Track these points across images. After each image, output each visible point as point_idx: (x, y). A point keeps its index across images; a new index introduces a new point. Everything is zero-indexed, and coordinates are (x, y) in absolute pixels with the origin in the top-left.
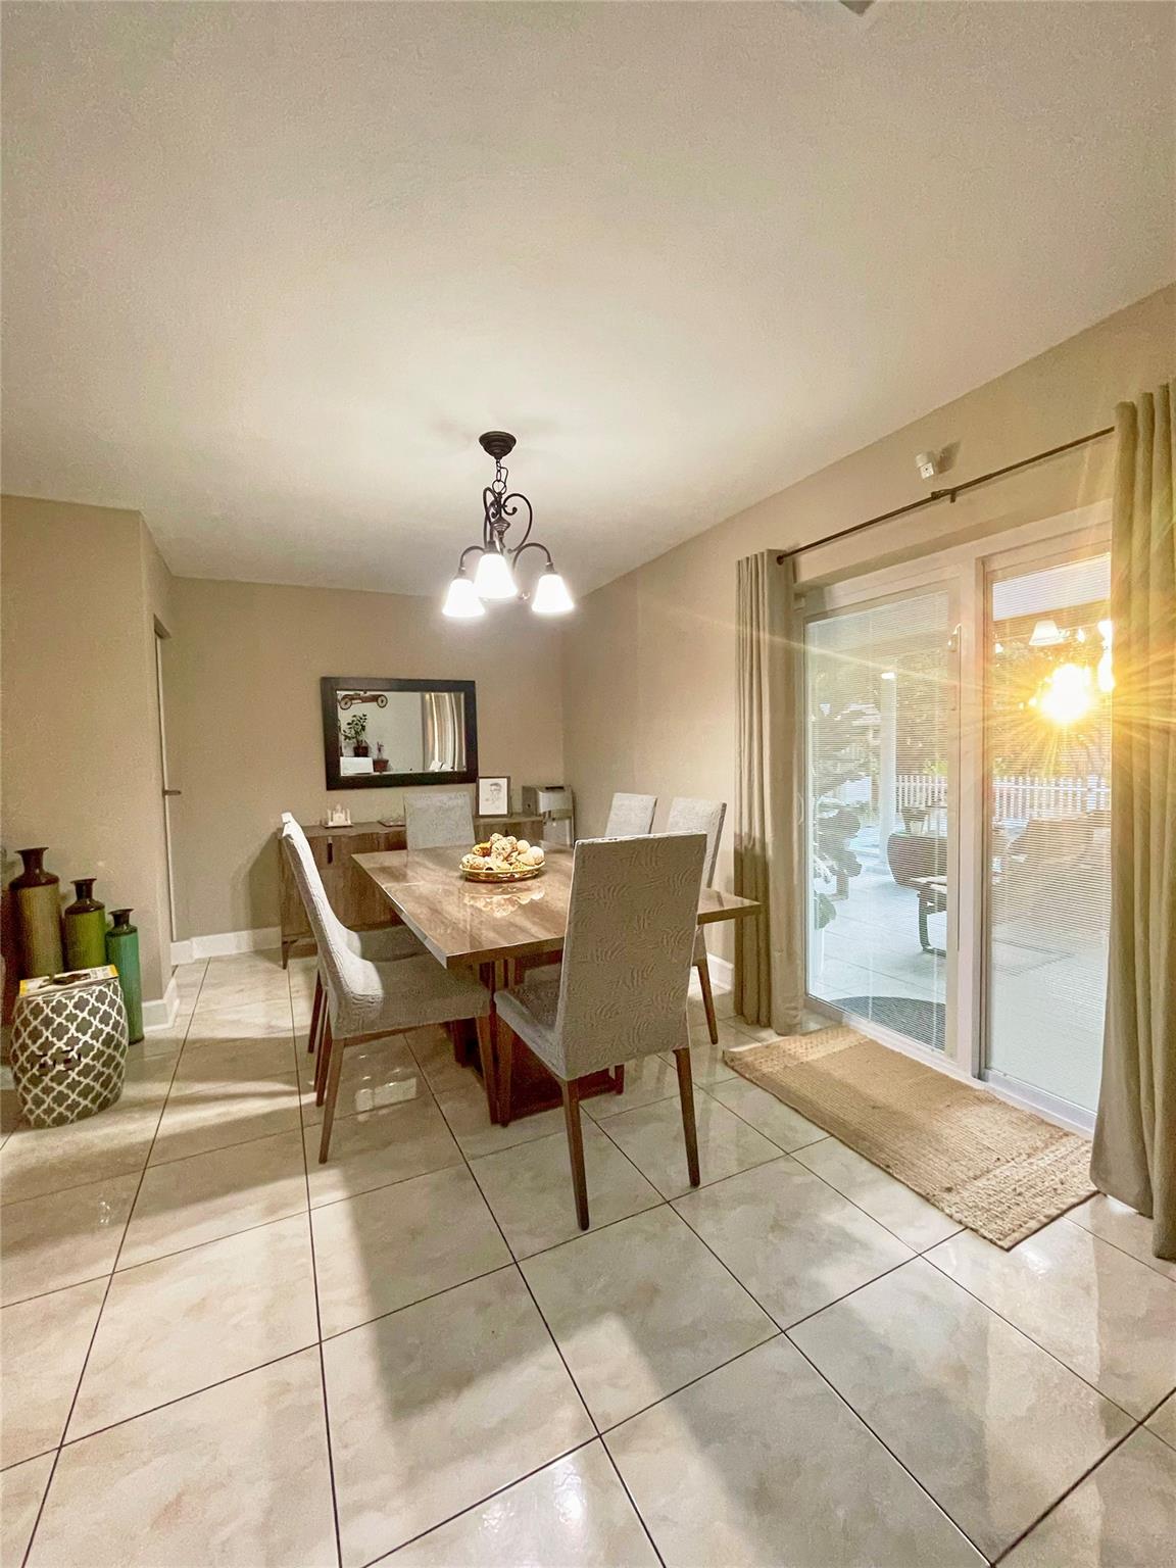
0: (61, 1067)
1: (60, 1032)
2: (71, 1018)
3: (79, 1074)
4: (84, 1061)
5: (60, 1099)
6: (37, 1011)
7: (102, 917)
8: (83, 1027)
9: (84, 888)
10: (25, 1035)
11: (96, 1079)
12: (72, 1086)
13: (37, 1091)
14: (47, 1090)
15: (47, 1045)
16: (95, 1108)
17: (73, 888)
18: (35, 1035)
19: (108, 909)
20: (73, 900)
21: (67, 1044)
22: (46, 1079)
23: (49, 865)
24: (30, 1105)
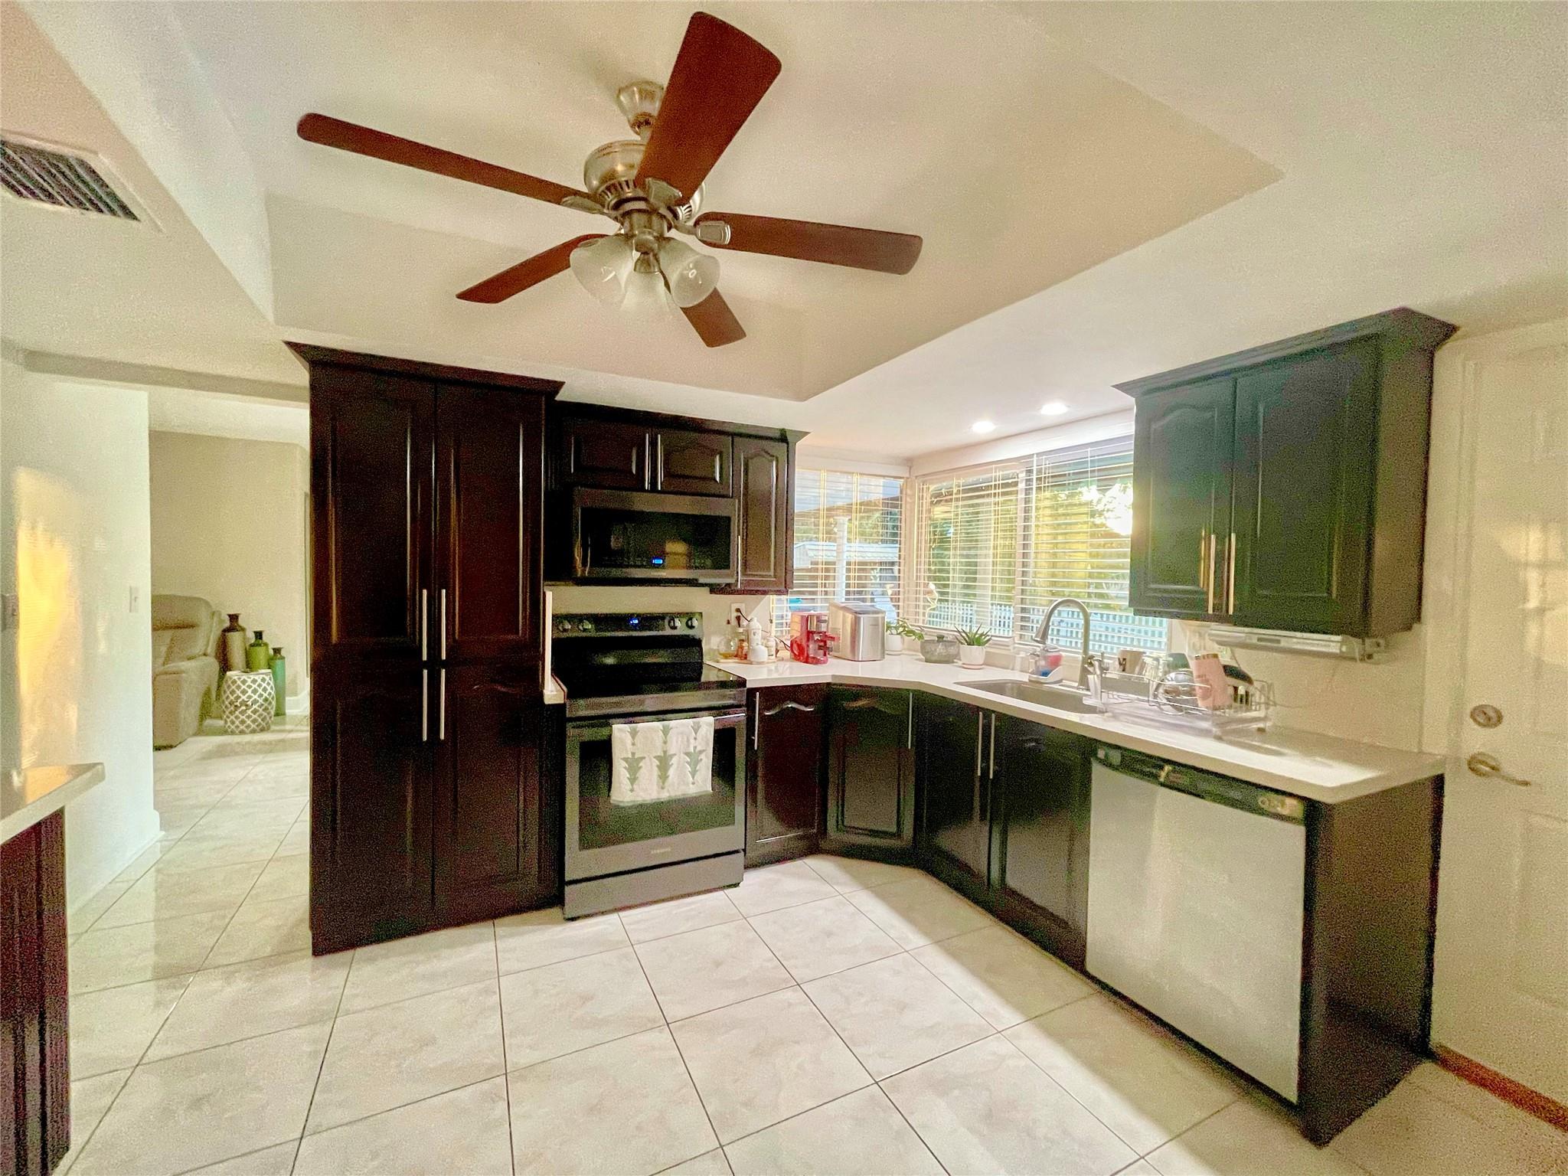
0: (244, 708)
1: (244, 692)
2: (249, 687)
3: (252, 712)
4: (254, 707)
5: (243, 722)
6: (234, 682)
7: (267, 650)
8: (255, 691)
9: (259, 635)
10: (228, 692)
11: (259, 716)
12: (249, 717)
13: (232, 717)
14: (237, 717)
15: (238, 697)
16: (258, 729)
17: (253, 635)
18: (233, 692)
19: (271, 646)
20: (253, 641)
21: (247, 698)
22: (237, 713)
23: (241, 622)
24: (229, 724)
